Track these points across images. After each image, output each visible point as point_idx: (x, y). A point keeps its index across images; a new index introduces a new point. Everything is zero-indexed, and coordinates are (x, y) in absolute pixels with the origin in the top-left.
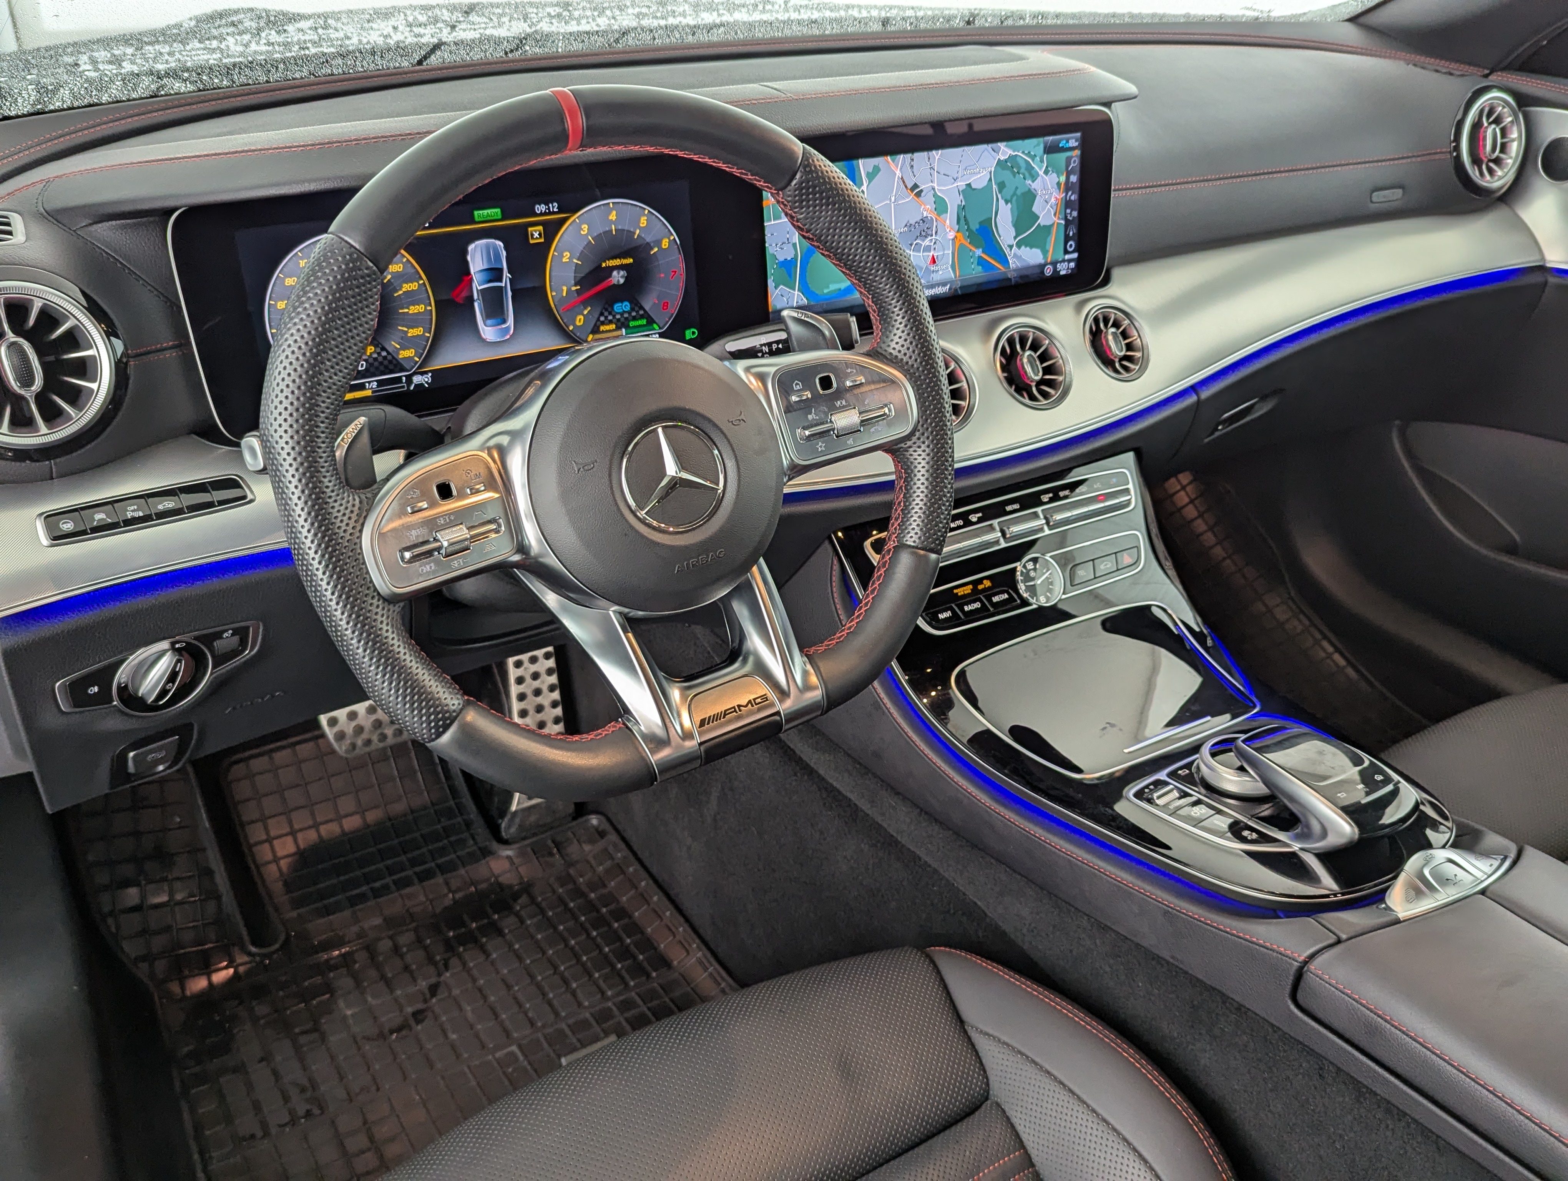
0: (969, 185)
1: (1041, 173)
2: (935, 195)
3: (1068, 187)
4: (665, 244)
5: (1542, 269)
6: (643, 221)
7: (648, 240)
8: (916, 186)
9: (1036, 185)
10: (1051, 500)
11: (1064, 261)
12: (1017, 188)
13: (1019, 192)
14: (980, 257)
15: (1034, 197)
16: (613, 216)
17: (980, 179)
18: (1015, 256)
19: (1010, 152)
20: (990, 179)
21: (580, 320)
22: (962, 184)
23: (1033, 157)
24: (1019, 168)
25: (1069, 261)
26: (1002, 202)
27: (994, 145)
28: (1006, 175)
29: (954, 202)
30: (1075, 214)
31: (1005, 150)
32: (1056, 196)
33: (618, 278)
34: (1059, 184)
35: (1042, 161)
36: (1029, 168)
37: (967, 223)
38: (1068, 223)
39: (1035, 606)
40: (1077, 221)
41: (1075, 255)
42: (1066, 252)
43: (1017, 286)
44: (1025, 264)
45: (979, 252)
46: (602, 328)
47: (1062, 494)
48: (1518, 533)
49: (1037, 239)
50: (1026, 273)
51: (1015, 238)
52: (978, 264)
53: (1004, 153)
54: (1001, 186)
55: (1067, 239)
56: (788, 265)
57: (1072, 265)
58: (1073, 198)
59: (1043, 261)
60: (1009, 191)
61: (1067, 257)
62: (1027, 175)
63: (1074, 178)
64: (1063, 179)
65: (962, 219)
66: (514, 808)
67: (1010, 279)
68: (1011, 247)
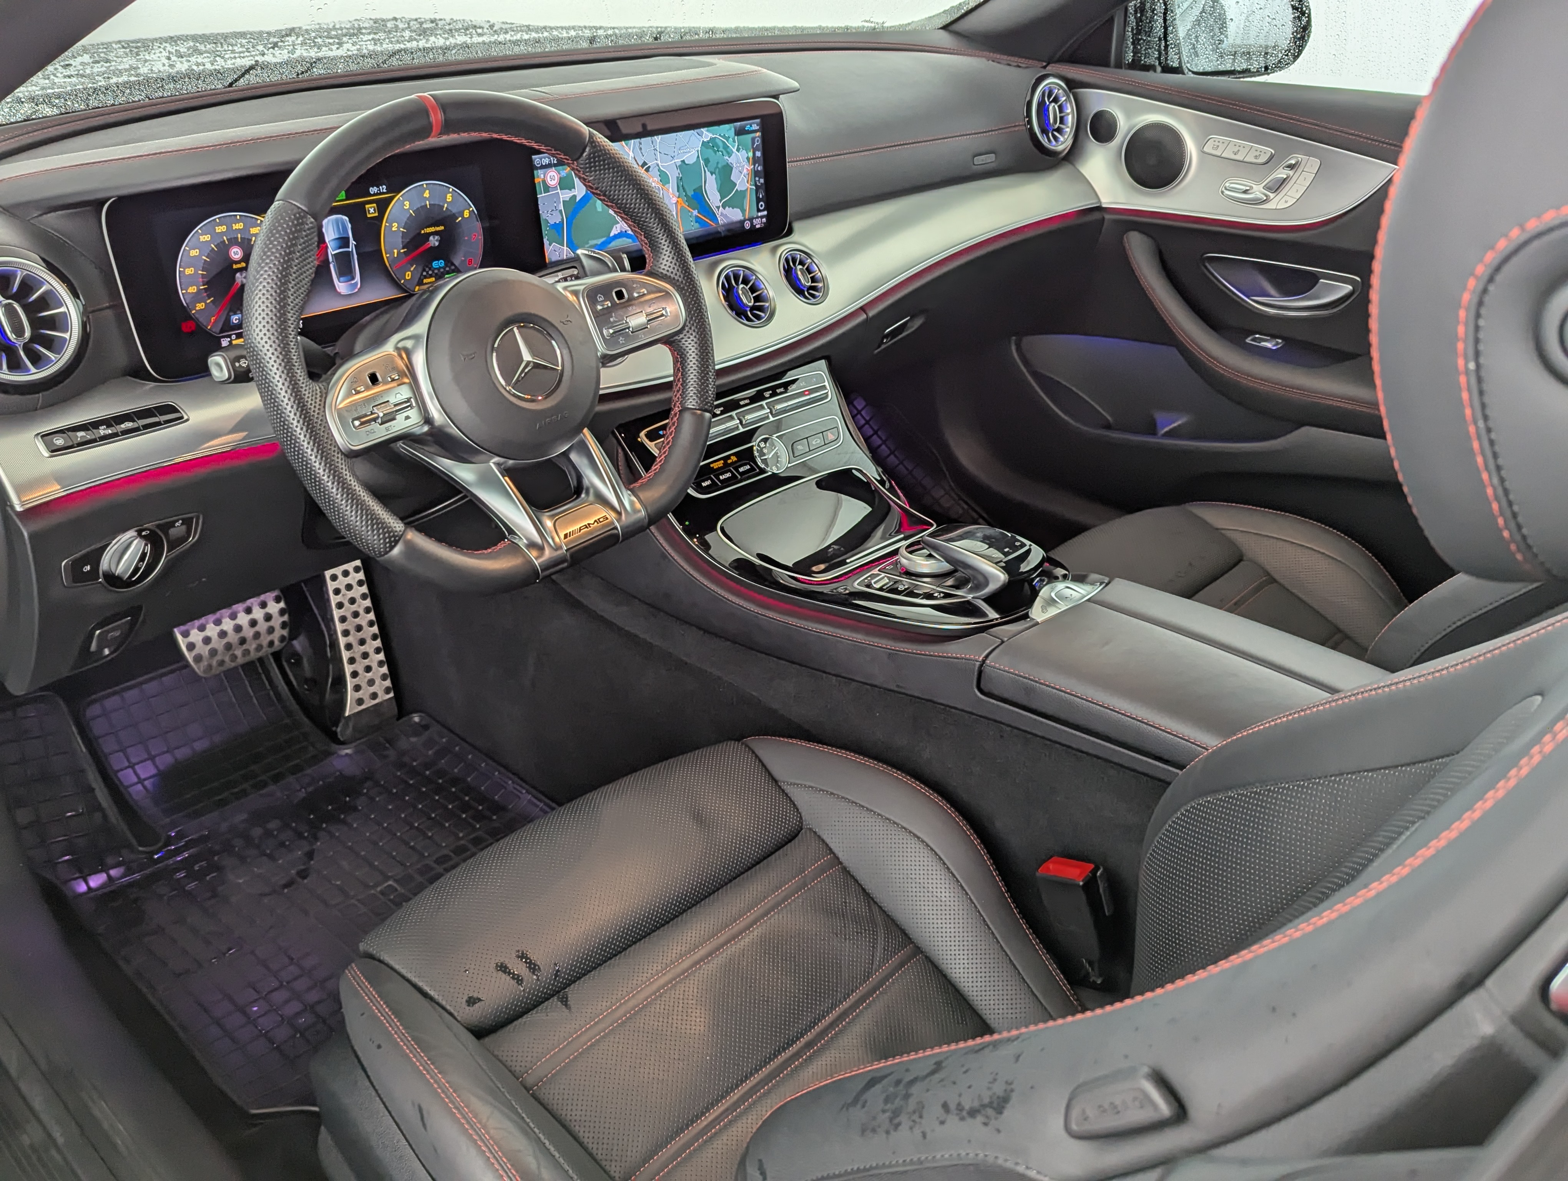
0: (683, 161)
1: (734, 150)
2: (659, 170)
3: (755, 160)
4: (466, 214)
5: (1099, 209)
6: (449, 198)
7: (454, 211)
8: (645, 164)
9: (731, 160)
10: (771, 396)
11: (758, 217)
12: (718, 163)
13: (720, 166)
14: (697, 217)
15: (732, 168)
16: (427, 194)
17: (691, 157)
18: (722, 214)
19: (710, 135)
20: (698, 157)
21: (408, 274)
22: (678, 161)
23: (727, 139)
24: (718, 147)
25: (762, 217)
26: (708, 173)
27: (698, 130)
28: (710, 153)
29: (673, 175)
30: (762, 181)
31: (707, 134)
32: (747, 168)
33: (434, 241)
34: (748, 158)
35: (734, 141)
36: (726, 147)
37: (684, 190)
38: (758, 188)
39: (770, 473)
40: (764, 187)
41: (765, 213)
42: (759, 210)
43: (726, 237)
44: (729, 221)
45: (695, 213)
46: (425, 281)
47: (778, 391)
48: (1111, 416)
49: (735, 202)
50: (732, 227)
51: (721, 201)
52: (696, 222)
53: (706, 136)
54: (707, 161)
55: (758, 200)
56: (558, 227)
57: (764, 220)
58: (759, 168)
59: (742, 218)
60: (712, 164)
61: (760, 214)
62: (725, 153)
63: (758, 154)
64: (751, 154)
65: (681, 188)
66: (347, 714)
67: (719, 232)
68: (718, 208)
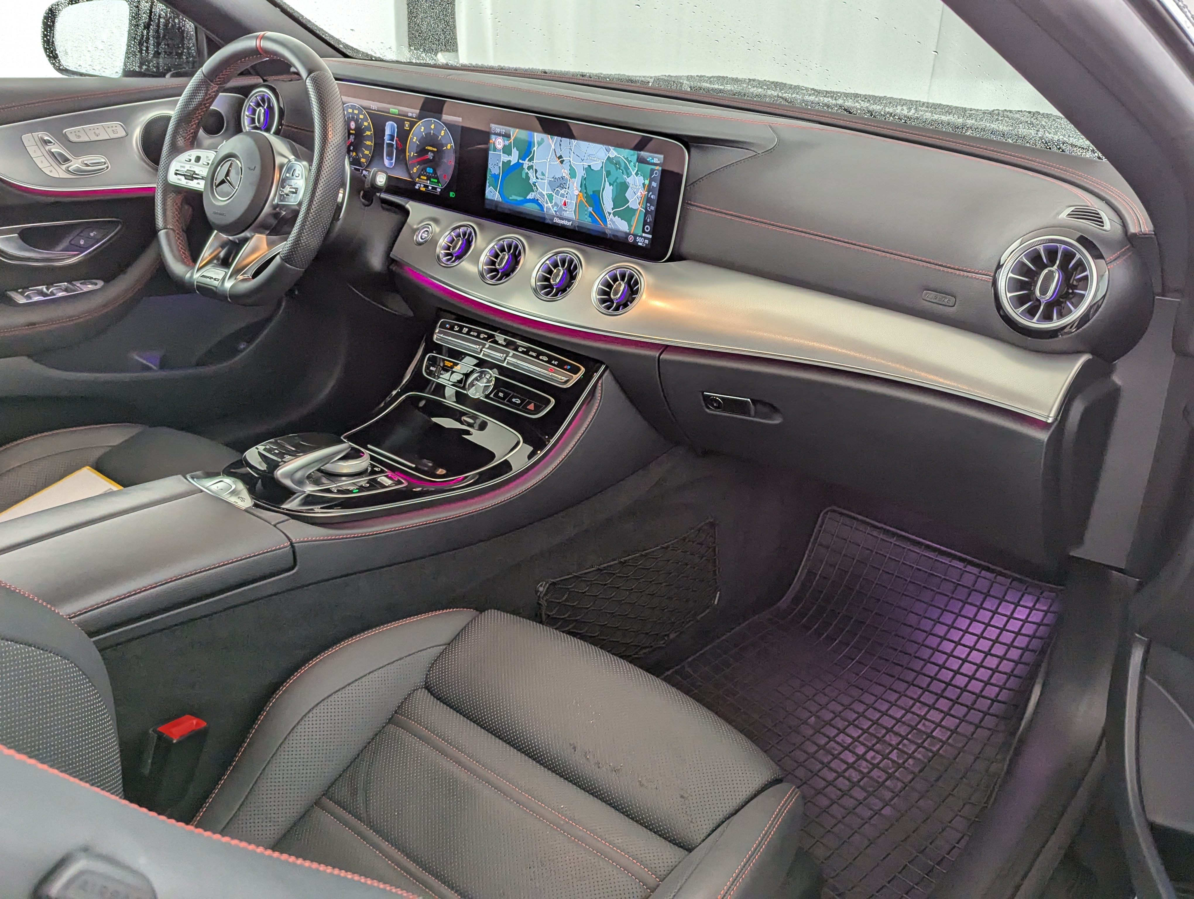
0: (590, 166)
1: (633, 173)
2: (570, 165)
3: (650, 189)
4: (449, 147)
6: (443, 133)
7: (444, 142)
8: (560, 157)
9: (629, 180)
10: (523, 352)
11: (642, 237)
12: (617, 178)
13: (618, 181)
14: (591, 212)
15: (628, 187)
16: (433, 127)
17: (596, 166)
18: (611, 220)
19: (616, 154)
20: (602, 167)
21: (415, 170)
22: (586, 165)
23: (630, 162)
24: (620, 165)
25: (645, 238)
26: (607, 184)
27: (607, 147)
28: (612, 168)
29: (581, 173)
30: (653, 208)
31: (613, 153)
32: (641, 192)
33: (430, 156)
34: (644, 184)
35: (635, 166)
36: (627, 168)
37: (586, 189)
38: (647, 213)
40: (654, 214)
41: (650, 236)
42: (644, 231)
43: (610, 240)
44: (616, 227)
45: (590, 209)
46: (422, 177)
47: (531, 353)
49: (627, 214)
50: (616, 233)
51: (613, 209)
52: (589, 217)
53: (613, 154)
54: (608, 174)
55: (645, 223)
56: (496, 177)
57: (647, 241)
58: (652, 197)
59: (628, 231)
60: (612, 178)
61: (644, 235)
62: (625, 172)
63: (654, 184)
64: (647, 182)
65: (583, 186)
67: (605, 233)
68: (610, 214)
